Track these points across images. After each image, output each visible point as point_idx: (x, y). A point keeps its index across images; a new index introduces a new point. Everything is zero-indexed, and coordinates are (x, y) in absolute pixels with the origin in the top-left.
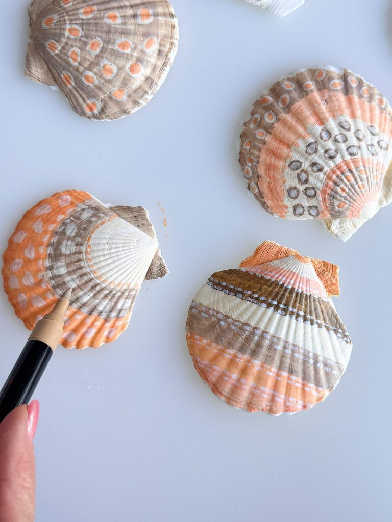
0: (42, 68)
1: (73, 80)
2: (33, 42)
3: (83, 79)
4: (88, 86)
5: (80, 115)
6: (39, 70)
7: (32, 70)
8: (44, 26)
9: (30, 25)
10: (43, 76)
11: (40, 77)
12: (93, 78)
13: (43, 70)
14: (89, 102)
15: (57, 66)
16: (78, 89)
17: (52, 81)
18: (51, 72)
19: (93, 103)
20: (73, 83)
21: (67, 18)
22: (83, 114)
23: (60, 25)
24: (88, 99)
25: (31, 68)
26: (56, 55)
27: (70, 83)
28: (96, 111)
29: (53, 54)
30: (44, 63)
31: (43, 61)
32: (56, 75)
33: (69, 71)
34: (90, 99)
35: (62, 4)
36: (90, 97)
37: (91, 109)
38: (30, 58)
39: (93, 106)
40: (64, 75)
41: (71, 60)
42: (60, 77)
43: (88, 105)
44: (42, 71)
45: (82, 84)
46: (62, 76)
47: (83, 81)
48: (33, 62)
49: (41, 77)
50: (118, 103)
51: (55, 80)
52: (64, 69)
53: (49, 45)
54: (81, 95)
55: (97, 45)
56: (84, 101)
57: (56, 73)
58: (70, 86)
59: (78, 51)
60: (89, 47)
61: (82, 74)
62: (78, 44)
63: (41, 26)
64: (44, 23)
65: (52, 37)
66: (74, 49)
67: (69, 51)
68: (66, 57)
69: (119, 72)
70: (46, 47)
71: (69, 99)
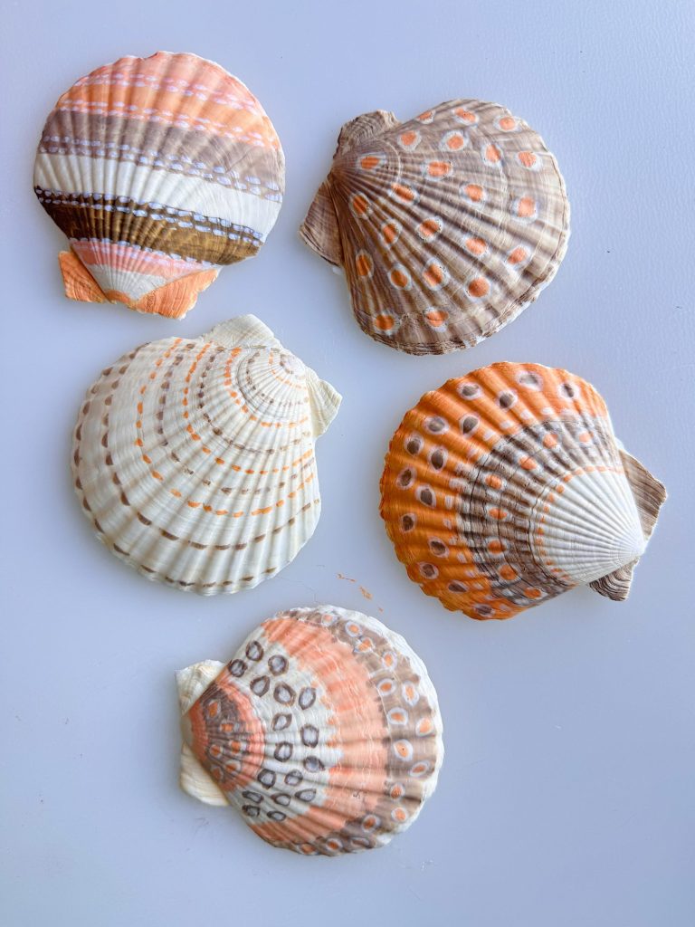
0: (330, 231)
1: (373, 269)
2: (330, 185)
3: (389, 275)
4: (393, 288)
5: (363, 328)
6: (323, 233)
7: (312, 229)
8: (359, 167)
9: (334, 157)
10: (326, 244)
11: (321, 244)
12: (406, 280)
13: (330, 234)
14: (384, 314)
15: (354, 238)
16: (375, 288)
17: (338, 261)
18: (341, 243)
19: (390, 318)
20: (370, 275)
21: (400, 165)
22: (366, 327)
23: (388, 172)
24: (385, 308)
25: (313, 226)
26: (361, 219)
27: (366, 273)
28: (389, 332)
29: (355, 215)
30: (335, 224)
31: (335, 221)
32: (348, 255)
33: (372, 254)
34: (388, 309)
35: (400, 143)
36: (389, 306)
37: (383, 325)
38: (317, 209)
39: (387, 320)
40: (360, 257)
41: (382, 239)
42: (354, 257)
43: (380, 318)
44: (327, 236)
45: (383, 282)
46: (357, 258)
47: (387, 277)
48: (319, 216)
49: (324, 245)
50: (428, 331)
51: (343, 258)
52: (366, 247)
53: (356, 200)
54: (375, 300)
55: (432, 229)
56: (377, 309)
57: (349, 249)
58: (363, 277)
59: (399, 227)
60: (418, 227)
61: (390, 265)
62: (403, 216)
63: (353, 164)
64: (359, 161)
65: (366, 189)
66: (393, 222)
67: (384, 221)
68: (376, 230)
69: (450, 283)
70: (348, 201)
71: (355, 297)
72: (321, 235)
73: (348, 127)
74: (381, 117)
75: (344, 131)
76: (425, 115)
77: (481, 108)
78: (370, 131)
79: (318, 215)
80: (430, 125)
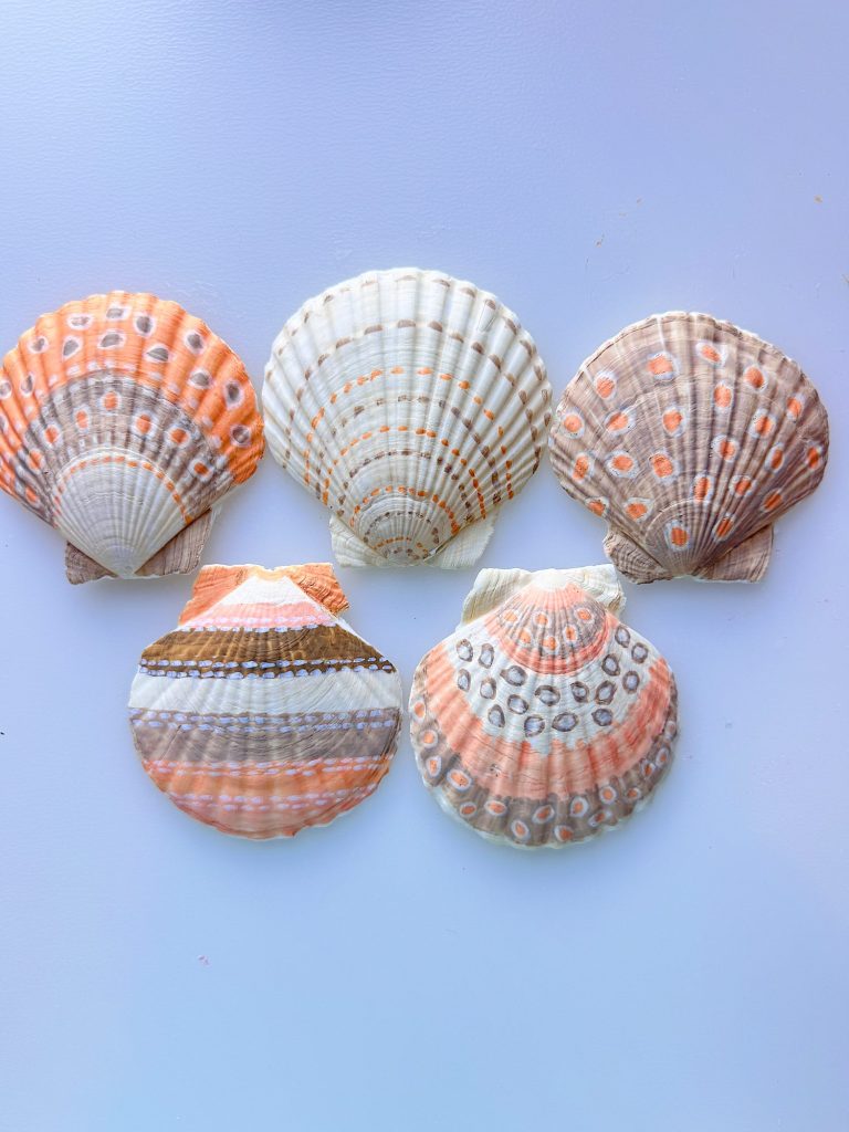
0: (746, 551)
3: (776, 471)
5: (821, 478)
6: (750, 556)
8: (686, 546)
10: (758, 549)
11: (761, 554)
12: (776, 452)
14: (807, 462)
15: (751, 522)
16: (788, 481)
17: (769, 531)
18: (755, 535)
19: (808, 454)
20: (779, 491)
21: (674, 505)
22: (820, 474)
23: (684, 514)
24: (802, 463)
25: (748, 569)
26: (736, 521)
27: (778, 496)
28: (819, 450)
30: (740, 547)
31: (735, 550)
32: (762, 524)
33: (763, 498)
34: (802, 459)
35: (645, 517)
37: (816, 459)
38: (730, 573)
39: (811, 456)
40: (765, 508)
41: (749, 492)
42: (767, 514)
43: (810, 465)
44: (752, 551)
45: (782, 474)
46: (766, 511)
47: (779, 472)
49: (760, 552)
50: (808, 410)
51: (766, 527)
52: (757, 507)
53: (719, 535)
54: (797, 476)
55: (725, 446)
56: (804, 470)
57: (760, 523)
58: (782, 497)
59: (735, 479)
60: (729, 460)
61: (769, 473)
62: (723, 480)
63: (684, 553)
64: (679, 549)
65: (708, 529)
66: (732, 488)
67: (733, 497)
68: (742, 502)
69: (764, 406)
70: (721, 542)
71: (799, 497)
72: (753, 559)
73: (636, 578)
74: (614, 550)
75: (642, 580)
76: (596, 509)
77: (564, 457)
78: (633, 554)
79: (736, 569)
80: (608, 496)
